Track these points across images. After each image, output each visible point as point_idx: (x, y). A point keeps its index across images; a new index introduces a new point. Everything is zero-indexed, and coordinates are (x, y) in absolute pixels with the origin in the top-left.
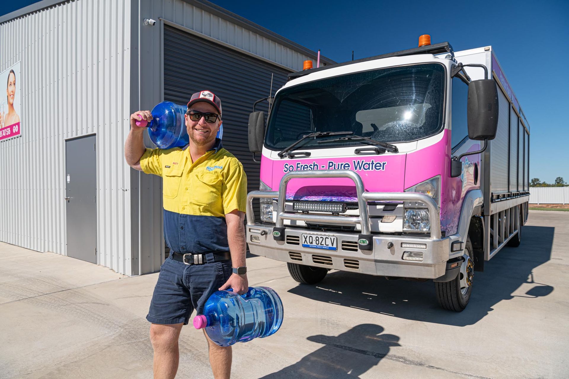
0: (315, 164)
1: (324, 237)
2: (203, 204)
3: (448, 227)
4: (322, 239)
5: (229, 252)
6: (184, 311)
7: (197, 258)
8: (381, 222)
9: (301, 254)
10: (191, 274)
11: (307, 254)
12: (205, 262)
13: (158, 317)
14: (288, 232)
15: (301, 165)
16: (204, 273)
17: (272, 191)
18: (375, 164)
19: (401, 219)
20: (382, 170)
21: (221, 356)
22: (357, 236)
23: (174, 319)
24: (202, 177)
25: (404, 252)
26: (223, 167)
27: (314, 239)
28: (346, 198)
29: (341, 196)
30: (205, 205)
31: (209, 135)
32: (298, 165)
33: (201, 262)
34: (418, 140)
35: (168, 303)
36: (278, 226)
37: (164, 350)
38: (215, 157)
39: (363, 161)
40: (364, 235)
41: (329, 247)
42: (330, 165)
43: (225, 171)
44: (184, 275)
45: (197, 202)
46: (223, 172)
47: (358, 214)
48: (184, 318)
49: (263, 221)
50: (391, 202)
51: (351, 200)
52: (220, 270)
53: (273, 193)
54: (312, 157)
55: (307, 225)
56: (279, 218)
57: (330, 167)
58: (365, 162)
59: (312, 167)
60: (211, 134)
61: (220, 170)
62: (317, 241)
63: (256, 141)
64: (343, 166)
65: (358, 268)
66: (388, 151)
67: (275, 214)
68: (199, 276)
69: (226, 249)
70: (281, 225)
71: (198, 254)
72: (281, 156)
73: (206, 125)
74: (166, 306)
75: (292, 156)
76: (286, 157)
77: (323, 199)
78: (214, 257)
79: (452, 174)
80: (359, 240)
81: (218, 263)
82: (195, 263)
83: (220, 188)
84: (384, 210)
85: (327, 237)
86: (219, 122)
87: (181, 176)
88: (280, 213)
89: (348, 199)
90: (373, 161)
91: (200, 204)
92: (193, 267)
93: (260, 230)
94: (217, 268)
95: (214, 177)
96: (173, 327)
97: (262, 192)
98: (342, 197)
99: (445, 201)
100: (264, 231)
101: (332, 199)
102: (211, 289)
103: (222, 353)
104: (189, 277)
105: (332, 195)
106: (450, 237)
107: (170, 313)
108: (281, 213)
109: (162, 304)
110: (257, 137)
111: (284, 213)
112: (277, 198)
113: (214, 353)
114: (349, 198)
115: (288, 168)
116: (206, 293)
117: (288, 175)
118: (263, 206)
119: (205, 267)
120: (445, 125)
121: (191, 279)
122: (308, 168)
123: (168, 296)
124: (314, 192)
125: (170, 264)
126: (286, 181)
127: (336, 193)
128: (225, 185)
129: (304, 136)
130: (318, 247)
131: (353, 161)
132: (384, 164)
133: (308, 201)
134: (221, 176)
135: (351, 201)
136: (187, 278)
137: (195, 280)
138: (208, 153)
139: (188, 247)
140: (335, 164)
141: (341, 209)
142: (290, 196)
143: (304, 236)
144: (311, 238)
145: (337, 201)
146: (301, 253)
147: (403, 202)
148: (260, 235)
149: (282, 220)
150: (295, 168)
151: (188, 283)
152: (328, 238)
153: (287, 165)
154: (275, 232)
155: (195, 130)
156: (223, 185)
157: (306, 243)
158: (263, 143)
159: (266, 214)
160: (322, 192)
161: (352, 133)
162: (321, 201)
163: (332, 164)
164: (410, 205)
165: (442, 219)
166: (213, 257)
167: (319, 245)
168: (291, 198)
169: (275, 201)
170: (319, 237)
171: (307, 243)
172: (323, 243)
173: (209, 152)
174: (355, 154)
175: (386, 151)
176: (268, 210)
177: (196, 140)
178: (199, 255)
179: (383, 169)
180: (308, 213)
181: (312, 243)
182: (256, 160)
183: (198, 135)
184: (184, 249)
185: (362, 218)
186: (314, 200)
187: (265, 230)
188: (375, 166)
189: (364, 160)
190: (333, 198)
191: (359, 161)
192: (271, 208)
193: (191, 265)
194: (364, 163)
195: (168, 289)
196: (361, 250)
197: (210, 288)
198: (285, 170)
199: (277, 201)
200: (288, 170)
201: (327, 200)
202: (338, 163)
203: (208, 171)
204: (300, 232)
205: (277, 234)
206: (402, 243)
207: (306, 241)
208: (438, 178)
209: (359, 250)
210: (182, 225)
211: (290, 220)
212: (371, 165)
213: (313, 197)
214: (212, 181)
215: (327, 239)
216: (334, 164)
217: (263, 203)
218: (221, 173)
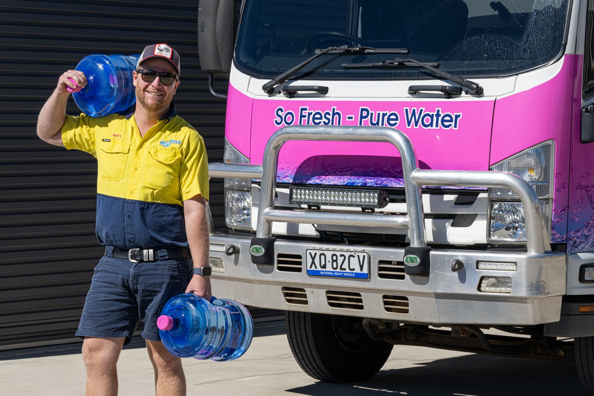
0: (336, 111)
1: (347, 255)
2: (158, 188)
3: (573, 236)
4: (343, 258)
5: (188, 249)
6: (128, 322)
7: (148, 253)
8: (452, 225)
9: (304, 291)
10: (140, 274)
11: (315, 290)
12: (156, 259)
13: (96, 328)
14: (280, 246)
15: (309, 113)
16: (156, 272)
17: (249, 165)
18: (442, 116)
19: (483, 219)
20: (454, 128)
21: (173, 386)
22: (403, 251)
23: (115, 331)
24: (156, 153)
25: (482, 278)
26: (181, 141)
27: (329, 258)
28: (391, 181)
29: (382, 177)
30: (160, 188)
31: (164, 99)
32: (303, 111)
33: (151, 259)
34: (517, 75)
35: (109, 311)
36: (261, 235)
37: (102, 372)
38: (170, 128)
39: (422, 110)
40: (415, 248)
41: (356, 274)
42: (363, 115)
43: (185, 146)
44: (130, 275)
45: (151, 185)
46: (182, 149)
47: (405, 211)
48: (128, 332)
49: (232, 229)
50: (467, 188)
51: (399, 184)
52: (175, 269)
53: (250, 169)
54: (330, 97)
55: (318, 234)
56: (263, 220)
57: (363, 120)
58: (424, 112)
59: (330, 117)
60: (166, 98)
61: (178, 146)
62: (335, 263)
63: (216, 48)
64: (386, 117)
65: (406, 311)
66: (467, 93)
67: (254, 211)
68: (149, 276)
69: (183, 244)
70: (267, 232)
71: (148, 248)
72: (270, 90)
73: (160, 87)
74: (106, 315)
75: (291, 93)
76: (280, 93)
77: (350, 181)
78: (168, 254)
79: (583, 138)
80: (405, 257)
81: (172, 261)
82: (145, 260)
83: (178, 168)
84: (457, 203)
85: (353, 254)
86: (176, 83)
87: (128, 153)
88: (265, 209)
89: (395, 182)
90: (438, 111)
91: (154, 187)
92: (142, 265)
93: (224, 245)
94: (171, 267)
95: (172, 154)
96: (114, 342)
97: (228, 166)
98: (384, 179)
99: (564, 188)
100: (234, 247)
101: (365, 182)
102: (166, 291)
103: (173, 382)
104: (137, 277)
105: (366, 174)
106: (578, 254)
107: (111, 323)
108: (267, 210)
109: (101, 312)
110: (219, 40)
111: (272, 209)
112: (259, 179)
113: (163, 383)
114: (397, 181)
115: (283, 117)
116: (158, 298)
117: (281, 134)
118: (230, 196)
119: (157, 265)
120: (567, 46)
121: (140, 280)
122: (321, 118)
123: (109, 302)
124: (333, 167)
125: (108, 263)
126: (276, 146)
127: (373, 171)
128: (184, 164)
129: (318, 52)
130: (336, 274)
131: (405, 108)
132: (457, 117)
133: (321, 184)
134: (179, 153)
135: (399, 186)
136: (134, 278)
137: (144, 281)
138: (160, 123)
139: (137, 240)
140: (372, 114)
141: (376, 200)
142: (287, 174)
143: (310, 253)
144: (323, 257)
145: (375, 186)
146: (305, 289)
147: (487, 189)
148: (223, 256)
149: (269, 223)
150: (297, 118)
151: (136, 284)
152: (354, 257)
153: (282, 111)
154: (254, 246)
155: (147, 92)
156: (181, 164)
157: (313, 268)
158: (232, 57)
159: (238, 213)
160: (348, 167)
161: (406, 51)
162: (346, 185)
163: (366, 112)
164: (499, 193)
165: (557, 220)
166: (166, 253)
167: (338, 270)
168: (287, 178)
169: (256, 186)
170: (338, 254)
171: (316, 268)
172: (345, 266)
173: (162, 121)
174: (410, 95)
175: (463, 93)
176: (241, 205)
177: (148, 105)
178: (149, 250)
179: (455, 126)
180: (319, 208)
181: (324, 266)
182: (216, 91)
183: (151, 98)
184: (131, 243)
185: (411, 217)
186: (332, 183)
187: (235, 244)
188: (443, 121)
189: (424, 109)
190: (367, 180)
191: (414, 110)
192: (249, 200)
193: (138, 263)
194: (422, 115)
195: (109, 293)
196: (411, 277)
197: (163, 291)
198: (276, 121)
199: (260, 185)
200: (283, 122)
201: (356, 184)
202: (378, 112)
203: (163, 147)
204: (303, 246)
205: (257, 251)
206: (478, 262)
207: (313, 262)
208: (549, 146)
209: (407, 276)
210: (129, 213)
211: (286, 223)
212: (435, 118)
213: (331, 177)
214: (169, 160)
215: (351, 258)
216: (370, 112)
217: (232, 189)
218: (179, 149)
